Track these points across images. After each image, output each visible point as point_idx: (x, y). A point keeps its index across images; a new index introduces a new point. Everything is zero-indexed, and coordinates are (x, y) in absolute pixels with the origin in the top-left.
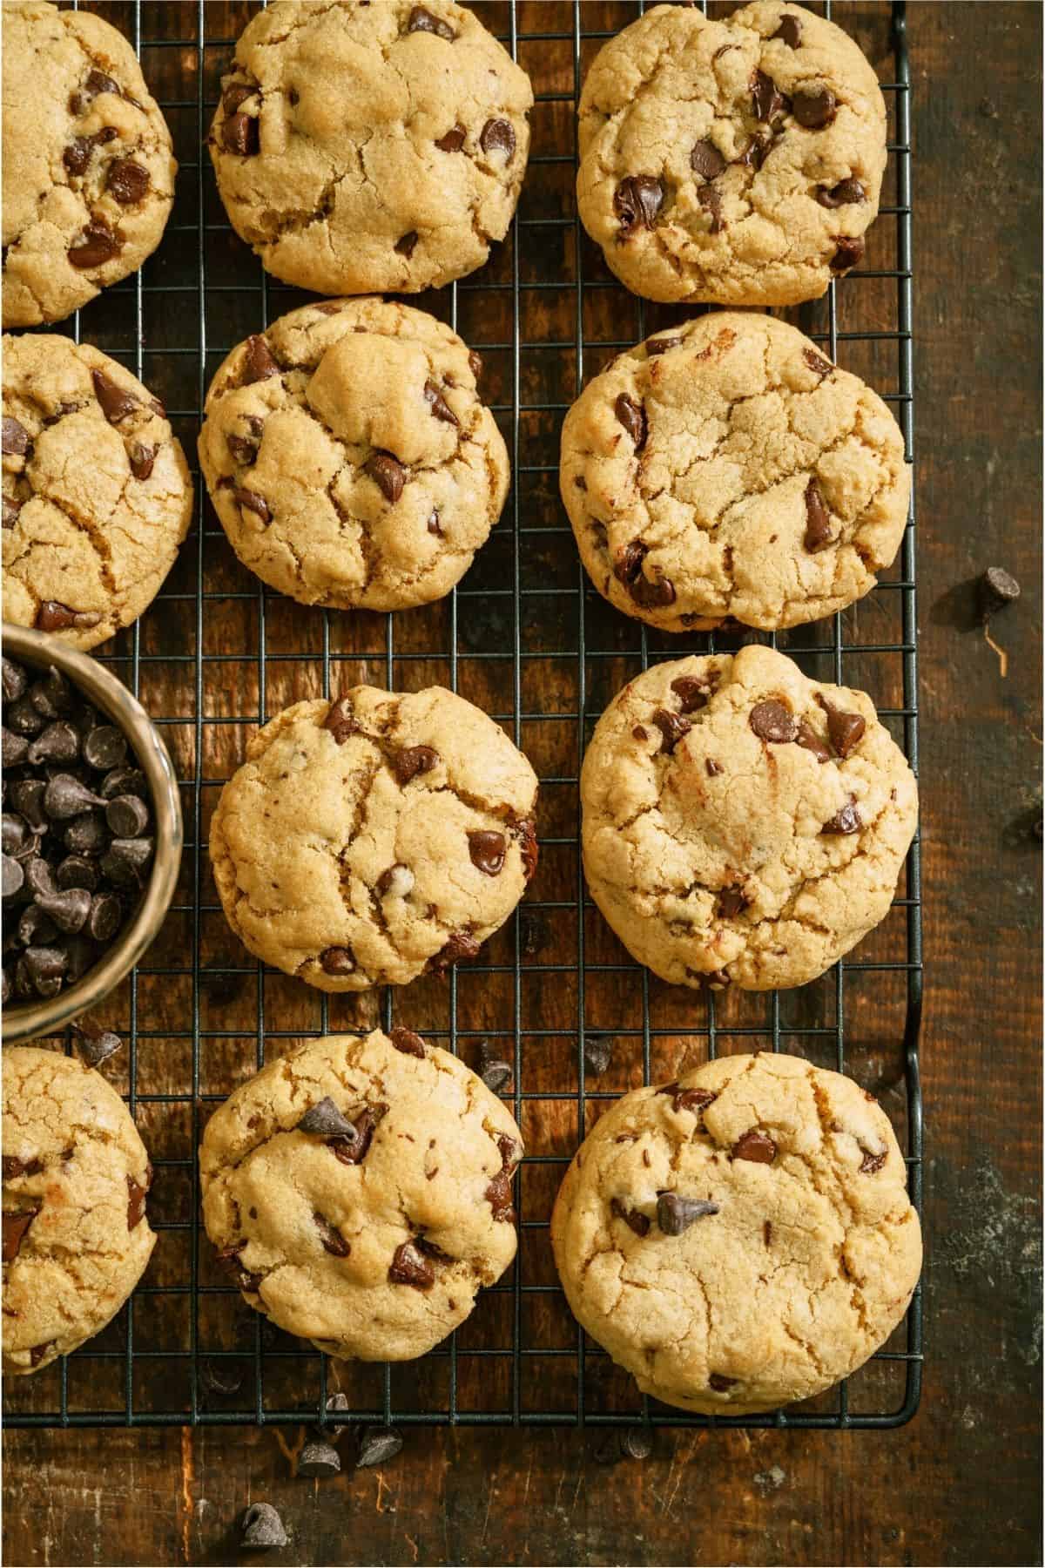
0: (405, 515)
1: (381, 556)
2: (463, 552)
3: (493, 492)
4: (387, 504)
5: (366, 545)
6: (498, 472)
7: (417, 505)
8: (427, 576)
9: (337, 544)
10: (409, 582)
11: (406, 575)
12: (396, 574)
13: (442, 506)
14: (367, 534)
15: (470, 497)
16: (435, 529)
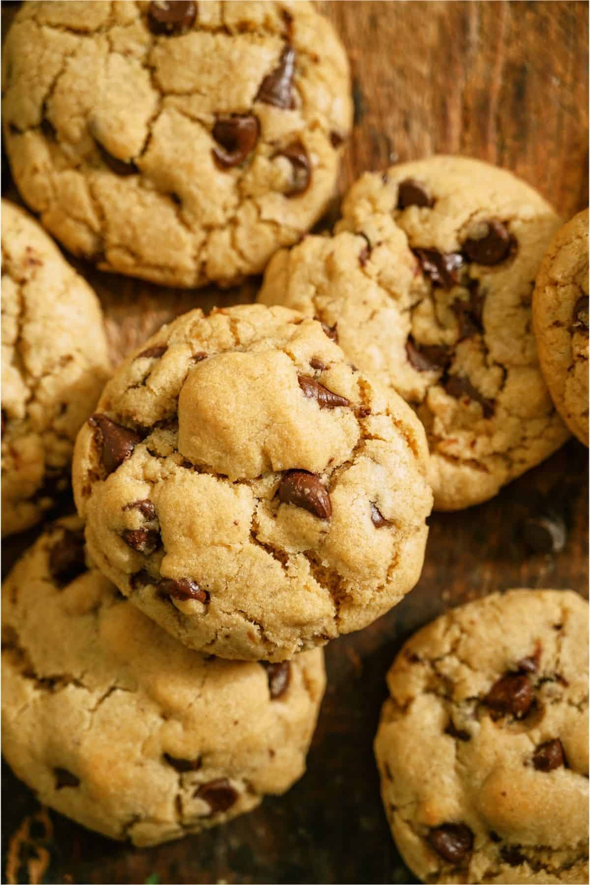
0: (346, 526)
1: (340, 578)
2: (418, 529)
3: (415, 453)
4: (324, 525)
5: (319, 574)
6: (411, 431)
7: (353, 509)
8: (396, 573)
9: (290, 589)
10: (380, 588)
11: (376, 583)
12: (364, 587)
13: (377, 496)
14: (314, 562)
15: (401, 473)
16: (382, 523)
